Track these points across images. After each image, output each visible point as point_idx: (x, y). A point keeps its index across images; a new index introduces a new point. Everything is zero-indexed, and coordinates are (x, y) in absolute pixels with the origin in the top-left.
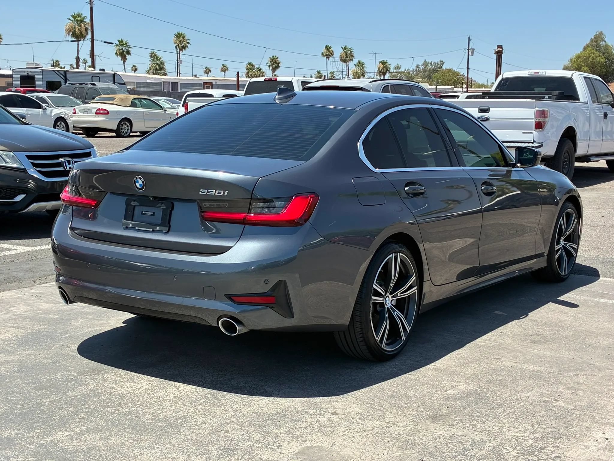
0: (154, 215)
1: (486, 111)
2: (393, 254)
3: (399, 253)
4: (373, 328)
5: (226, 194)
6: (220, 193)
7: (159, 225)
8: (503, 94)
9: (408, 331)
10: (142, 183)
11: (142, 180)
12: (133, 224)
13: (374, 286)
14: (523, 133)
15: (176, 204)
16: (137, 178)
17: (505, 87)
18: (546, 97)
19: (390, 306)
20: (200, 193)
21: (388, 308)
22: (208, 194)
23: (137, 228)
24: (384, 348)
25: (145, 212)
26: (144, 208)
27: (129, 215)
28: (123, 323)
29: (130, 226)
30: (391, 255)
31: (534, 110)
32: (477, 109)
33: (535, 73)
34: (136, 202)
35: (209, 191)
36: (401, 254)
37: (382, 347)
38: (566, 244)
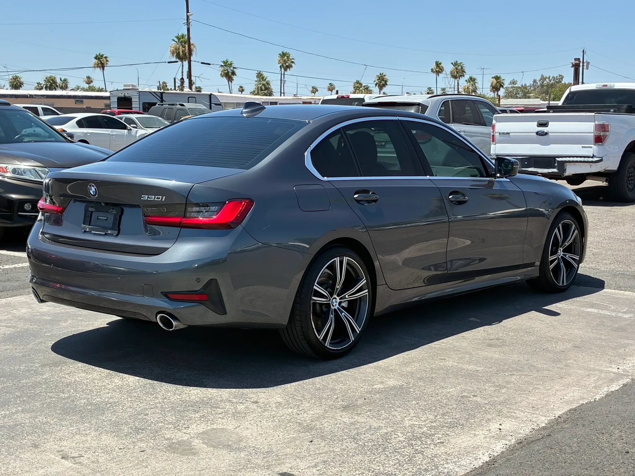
0: (106, 220)
1: (545, 125)
2: (338, 258)
3: (345, 257)
4: (314, 327)
5: (163, 200)
6: (157, 198)
7: (110, 229)
8: (567, 107)
9: (358, 332)
10: (94, 190)
11: (95, 187)
12: (90, 229)
13: (315, 287)
14: (583, 147)
15: (125, 209)
16: (90, 186)
17: (573, 101)
18: (611, 110)
19: (338, 308)
20: (142, 199)
21: (335, 309)
22: (149, 199)
23: (93, 232)
24: (328, 346)
25: (100, 218)
26: (100, 214)
27: (88, 220)
28: (107, 324)
29: (88, 230)
30: (336, 259)
31: (593, 123)
32: (536, 123)
33: (604, 86)
34: (93, 208)
35: (149, 196)
36: (347, 258)
37: (326, 345)
38: (566, 255)
